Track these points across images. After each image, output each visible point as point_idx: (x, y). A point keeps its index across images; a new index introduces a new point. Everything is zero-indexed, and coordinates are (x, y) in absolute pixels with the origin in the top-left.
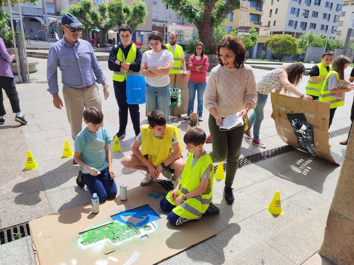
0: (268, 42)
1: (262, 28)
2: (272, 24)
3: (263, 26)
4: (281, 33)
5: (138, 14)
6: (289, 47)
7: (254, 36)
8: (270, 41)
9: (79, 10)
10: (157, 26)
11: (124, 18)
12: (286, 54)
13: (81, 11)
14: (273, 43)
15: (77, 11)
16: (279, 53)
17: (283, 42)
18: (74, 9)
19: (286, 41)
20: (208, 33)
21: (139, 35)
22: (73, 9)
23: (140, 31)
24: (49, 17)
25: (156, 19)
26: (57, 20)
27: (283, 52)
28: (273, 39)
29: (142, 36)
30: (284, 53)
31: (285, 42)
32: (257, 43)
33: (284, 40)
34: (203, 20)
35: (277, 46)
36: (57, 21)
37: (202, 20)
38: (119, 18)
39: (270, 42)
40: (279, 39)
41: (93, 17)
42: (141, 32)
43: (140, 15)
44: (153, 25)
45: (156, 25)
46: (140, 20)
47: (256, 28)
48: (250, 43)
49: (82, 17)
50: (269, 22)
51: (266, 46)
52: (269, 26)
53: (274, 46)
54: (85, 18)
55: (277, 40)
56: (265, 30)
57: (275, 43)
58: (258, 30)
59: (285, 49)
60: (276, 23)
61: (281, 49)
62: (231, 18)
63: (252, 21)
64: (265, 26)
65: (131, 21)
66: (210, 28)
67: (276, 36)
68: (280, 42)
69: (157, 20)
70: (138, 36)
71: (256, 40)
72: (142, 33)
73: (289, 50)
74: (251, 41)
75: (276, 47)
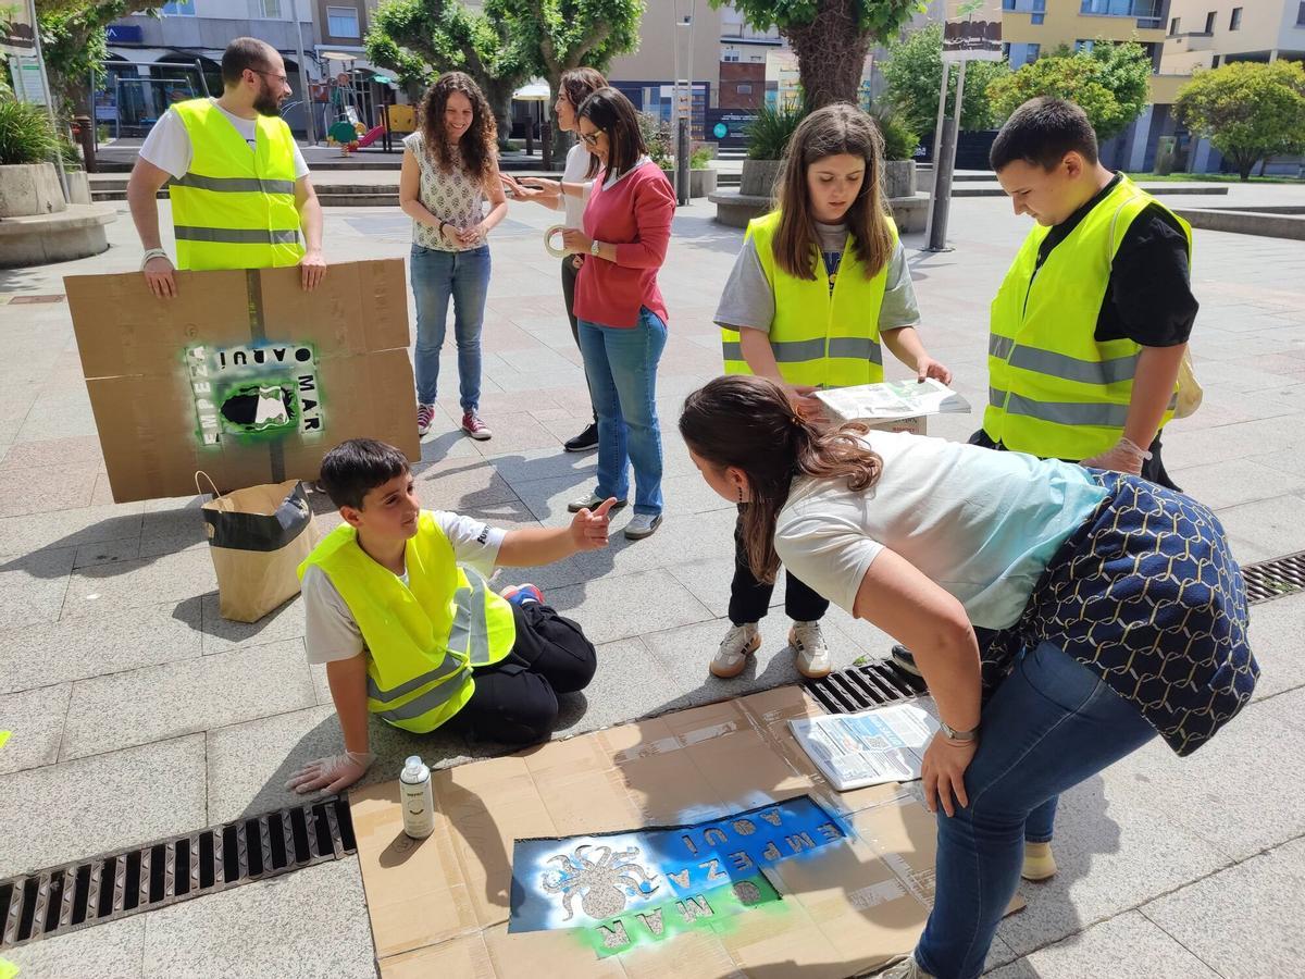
0: (1187, 102)
1: (1179, 41)
2: (1222, 22)
3: (1184, 35)
4: (1262, 58)
5: (604, 11)
6: (1288, 114)
7: (1135, 74)
8: (1198, 93)
9: (410, 15)
10: (740, 61)
11: (552, 33)
12: (1279, 149)
13: (416, 21)
14: (1214, 102)
15: (401, 19)
16: (1236, 143)
17: (1259, 95)
18: (391, 13)
19: (1271, 92)
20: (839, 70)
21: (656, 98)
22: (388, 13)
23: (658, 84)
24: (327, 51)
25: (738, 33)
26: (352, 63)
27: (1257, 138)
28: (1212, 85)
29: (667, 101)
30: (1263, 142)
31: (1267, 95)
32: (1149, 102)
33: (1262, 87)
34: (812, 11)
35: (1230, 114)
36: (355, 66)
37: (807, 13)
38: (531, 36)
39: (1200, 98)
40: (1242, 86)
41: (455, 38)
42: (662, 87)
43: (611, 16)
44: (727, 58)
45: (736, 58)
46: (612, 37)
47: (1143, 44)
48: (1102, 108)
49: (420, 41)
50: (1211, 16)
51: (1182, 114)
52: (1208, 31)
53: (1218, 117)
54: (433, 45)
55: (1231, 90)
56: (1191, 50)
57: (1223, 101)
58: (1153, 50)
59: (1265, 123)
60: (1243, 17)
61: (1249, 126)
62: (1036, 7)
63: (1129, 14)
64: (1191, 34)
65: (579, 45)
66: (845, 45)
67: (1226, 73)
68: (1246, 97)
69: (740, 37)
70: (652, 102)
71: (1141, 94)
72: (665, 91)
73: (1283, 129)
74: (1110, 98)
75: (1224, 119)
